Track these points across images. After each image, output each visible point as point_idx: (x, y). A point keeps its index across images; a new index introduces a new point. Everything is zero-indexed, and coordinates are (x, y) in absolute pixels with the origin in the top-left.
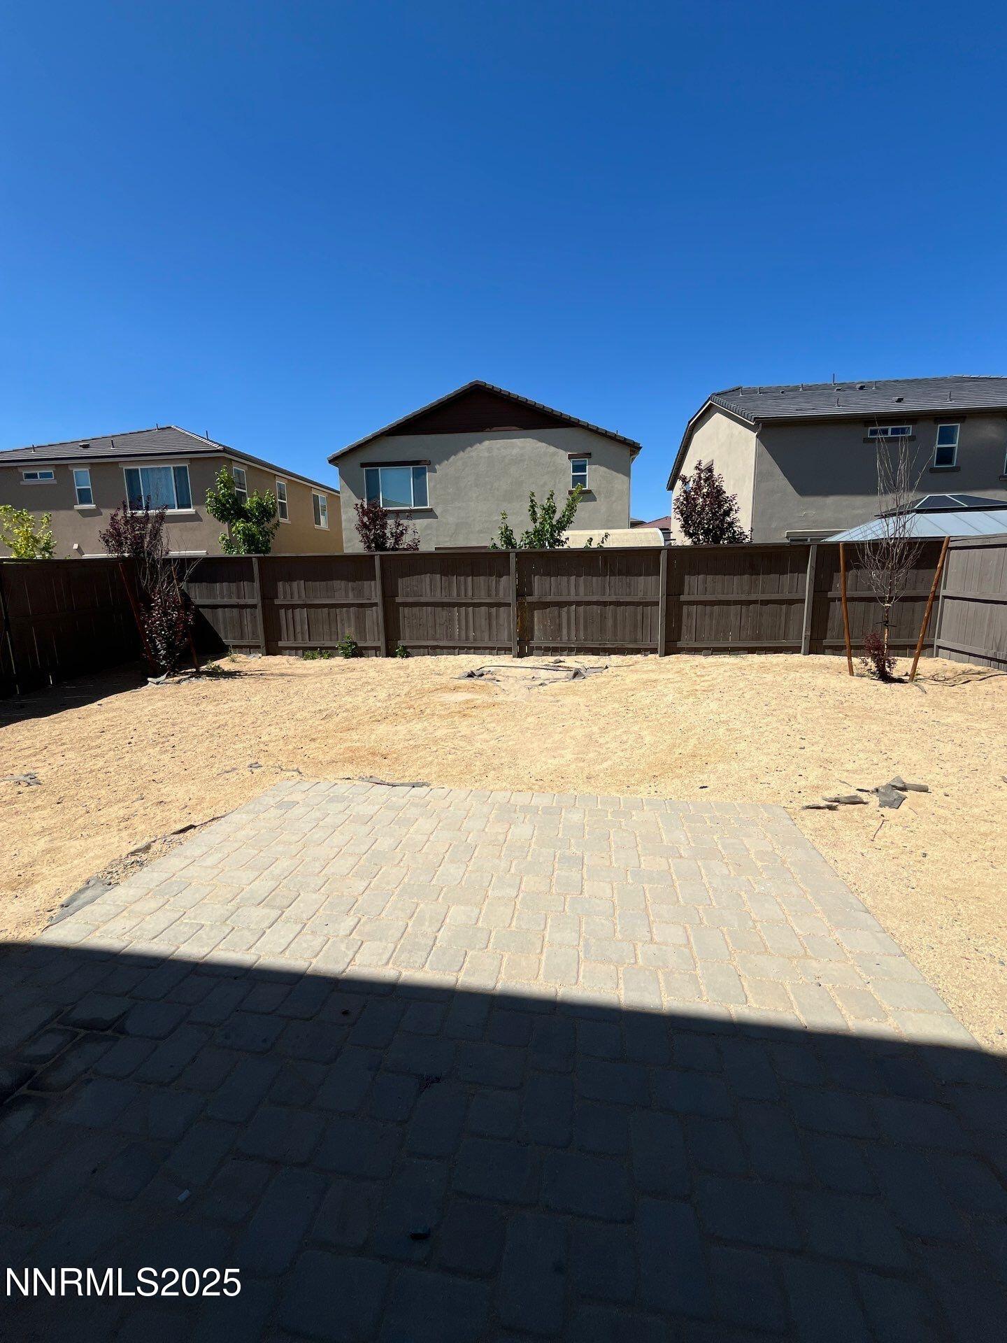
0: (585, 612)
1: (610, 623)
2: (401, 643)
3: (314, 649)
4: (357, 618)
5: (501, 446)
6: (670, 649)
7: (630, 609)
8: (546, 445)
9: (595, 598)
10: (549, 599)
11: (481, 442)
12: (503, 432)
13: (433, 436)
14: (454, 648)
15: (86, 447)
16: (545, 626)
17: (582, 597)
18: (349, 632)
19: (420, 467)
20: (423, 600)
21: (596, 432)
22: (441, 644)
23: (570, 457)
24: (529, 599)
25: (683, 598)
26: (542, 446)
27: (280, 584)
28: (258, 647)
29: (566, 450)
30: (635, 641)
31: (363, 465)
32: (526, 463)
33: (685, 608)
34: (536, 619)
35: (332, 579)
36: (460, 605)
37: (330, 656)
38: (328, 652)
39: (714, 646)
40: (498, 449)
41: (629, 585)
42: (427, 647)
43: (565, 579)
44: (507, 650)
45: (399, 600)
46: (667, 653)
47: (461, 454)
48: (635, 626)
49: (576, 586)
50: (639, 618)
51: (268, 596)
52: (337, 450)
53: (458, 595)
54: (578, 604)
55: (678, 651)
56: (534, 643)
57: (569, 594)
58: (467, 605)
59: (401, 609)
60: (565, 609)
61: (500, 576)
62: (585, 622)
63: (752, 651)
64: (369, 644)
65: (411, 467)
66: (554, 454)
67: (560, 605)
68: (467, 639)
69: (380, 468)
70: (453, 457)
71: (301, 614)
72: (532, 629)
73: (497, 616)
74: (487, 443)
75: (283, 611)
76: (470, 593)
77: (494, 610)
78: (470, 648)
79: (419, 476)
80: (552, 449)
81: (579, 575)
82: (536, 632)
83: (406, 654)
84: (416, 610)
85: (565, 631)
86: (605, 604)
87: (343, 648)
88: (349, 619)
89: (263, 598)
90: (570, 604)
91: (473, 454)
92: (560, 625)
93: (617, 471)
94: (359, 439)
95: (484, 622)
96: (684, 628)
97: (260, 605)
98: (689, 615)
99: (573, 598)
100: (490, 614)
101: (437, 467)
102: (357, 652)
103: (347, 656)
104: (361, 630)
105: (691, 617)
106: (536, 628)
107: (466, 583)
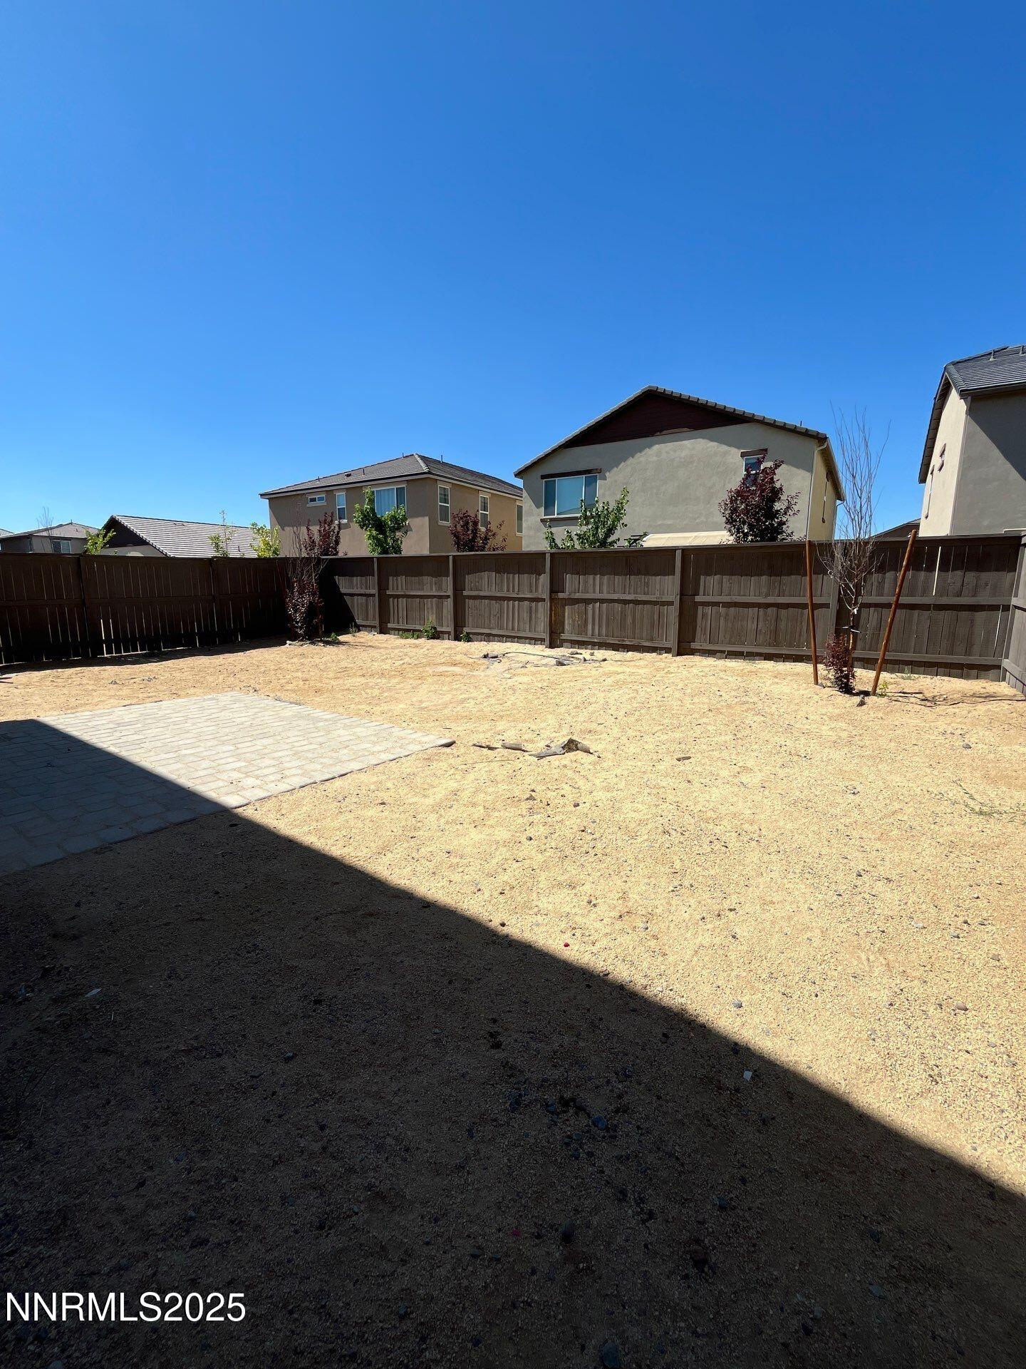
0: (607, 610)
1: (629, 620)
2: (466, 630)
3: (408, 630)
4: (437, 607)
5: (670, 450)
6: (684, 648)
7: (647, 607)
8: (716, 443)
9: (615, 597)
10: (577, 596)
11: (650, 446)
12: (672, 435)
13: (606, 445)
14: (503, 636)
15: (349, 475)
16: (573, 621)
17: (606, 596)
18: (431, 619)
19: (591, 475)
20: (482, 594)
21: (773, 425)
22: (494, 632)
23: (743, 455)
24: (561, 595)
25: (698, 599)
26: (713, 446)
27: (391, 578)
28: (374, 627)
29: (739, 448)
30: (652, 640)
31: (543, 477)
32: (695, 464)
33: (700, 608)
34: (566, 614)
35: (422, 575)
36: (509, 599)
37: (418, 637)
38: (416, 634)
39: (729, 649)
40: (667, 453)
41: (647, 585)
42: (482, 634)
43: (591, 576)
44: (542, 641)
45: (465, 593)
46: (679, 654)
47: (630, 460)
48: (652, 626)
49: (601, 584)
50: (656, 617)
51: (382, 587)
52: (521, 466)
53: (508, 591)
54: (602, 601)
55: (692, 652)
56: (564, 636)
57: (594, 592)
58: (514, 599)
59: (467, 600)
60: (591, 606)
61: (540, 575)
62: (608, 619)
63: (768, 657)
64: (444, 629)
65: (584, 476)
66: (725, 453)
67: (587, 601)
68: (513, 629)
69: (557, 479)
70: (623, 463)
71: (403, 602)
72: (563, 623)
73: (537, 610)
74: (656, 447)
75: (391, 600)
76: (516, 590)
77: (534, 604)
78: (514, 637)
79: (591, 483)
80: (724, 448)
81: (602, 574)
82: (566, 627)
83: (468, 639)
84: (477, 602)
85: (590, 627)
86: (625, 602)
87: (426, 631)
88: (432, 608)
89: (380, 590)
90: (595, 601)
91: (642, 459)
92: (586, 620)
93: (797, 467)
94: (541, 454)
95: (525, 616)
96: (699, 630)
97: (377, 595)
98: (704, 615)
99: (598, 596)
100: (531, 608)
101: (607, 474)
102: (436, 635)
103: (430, 638)
104: (440, 618)
105: (704, 620)
106: (566, 622)
107: (513, 578)
